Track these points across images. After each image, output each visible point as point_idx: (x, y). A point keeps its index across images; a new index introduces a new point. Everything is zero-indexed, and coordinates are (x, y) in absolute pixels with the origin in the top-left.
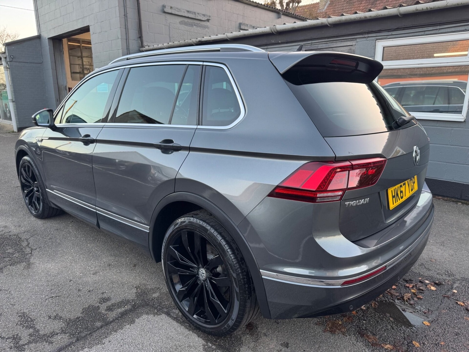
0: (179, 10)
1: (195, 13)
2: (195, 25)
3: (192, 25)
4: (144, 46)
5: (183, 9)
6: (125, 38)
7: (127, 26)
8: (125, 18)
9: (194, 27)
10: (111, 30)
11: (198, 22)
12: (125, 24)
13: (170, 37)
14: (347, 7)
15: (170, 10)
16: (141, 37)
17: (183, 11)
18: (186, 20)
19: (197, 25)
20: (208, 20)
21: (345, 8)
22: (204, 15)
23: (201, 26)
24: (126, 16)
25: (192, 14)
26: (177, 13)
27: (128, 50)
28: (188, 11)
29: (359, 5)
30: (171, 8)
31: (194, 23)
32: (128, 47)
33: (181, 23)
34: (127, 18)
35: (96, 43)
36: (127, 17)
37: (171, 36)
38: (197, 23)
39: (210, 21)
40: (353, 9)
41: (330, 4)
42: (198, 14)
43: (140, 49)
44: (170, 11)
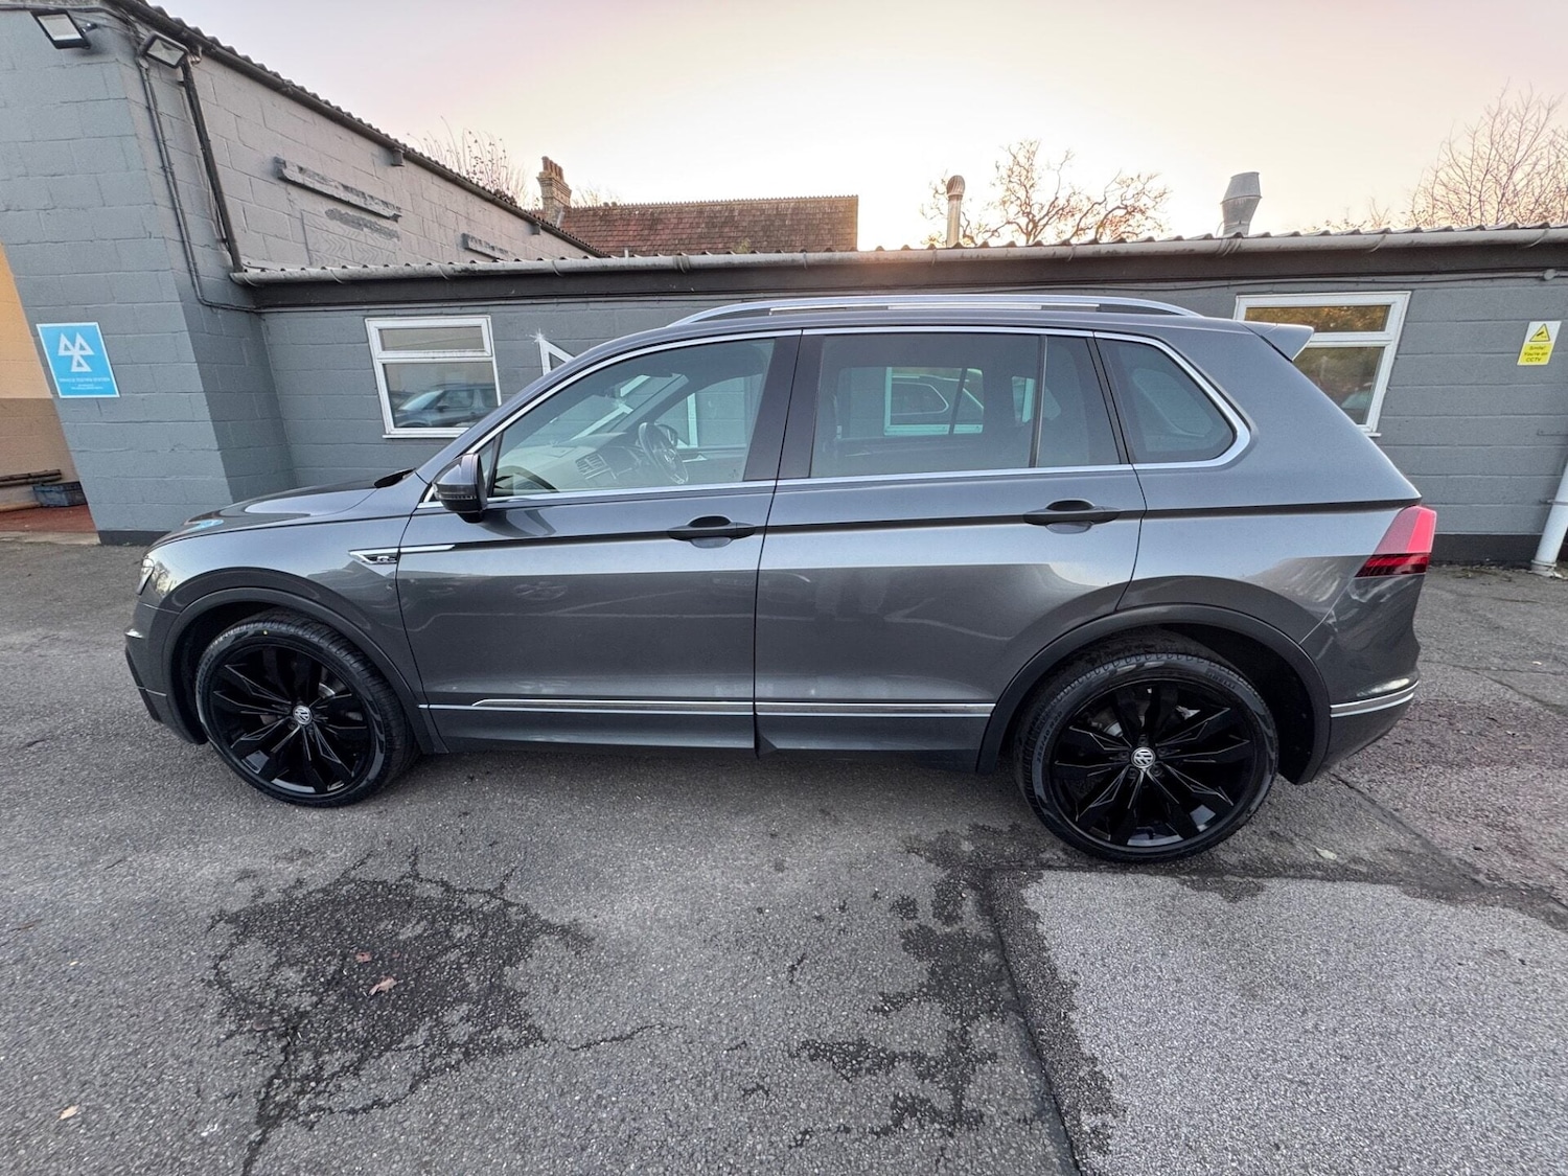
0: (323, 180)
1: (363, 194)
2: (366, 226)
3: (358, 224)
4: (245, 268)
5: (334, 181)
6: (178, 238)
7: (176, 201)
8: (166, 177)
9: (365, 229)
10: (106, 208)
11: (373, 219)
12: (172, 196)
13: (308, 250)
14: (604, 228)
15: (300, 175)
16: (228, 241)
17: (332, 183)
18: (343, 209)
19: (371, 226)
20: (395, 218)
21: (598, 228)
22: (385, 203)
23: (380, 230)
24: (168, 170)
25: (358, 196)
26: (318, 186)
27: (194, 273)
28: (346, 188)
29: (625, 228)
30: (301, 169)
31: (363, 219)
32: (192, 265)
33: (331, 214)
34: (173, 178)
35: (29, 242)
36: (172, 174)
37: (310, 248)
38: (370, 222)
39: (399, 219)
40: (615, 233)
41: (565, 217)
42: (371, 197)
43: (231, 274)
44: (299, 178)
